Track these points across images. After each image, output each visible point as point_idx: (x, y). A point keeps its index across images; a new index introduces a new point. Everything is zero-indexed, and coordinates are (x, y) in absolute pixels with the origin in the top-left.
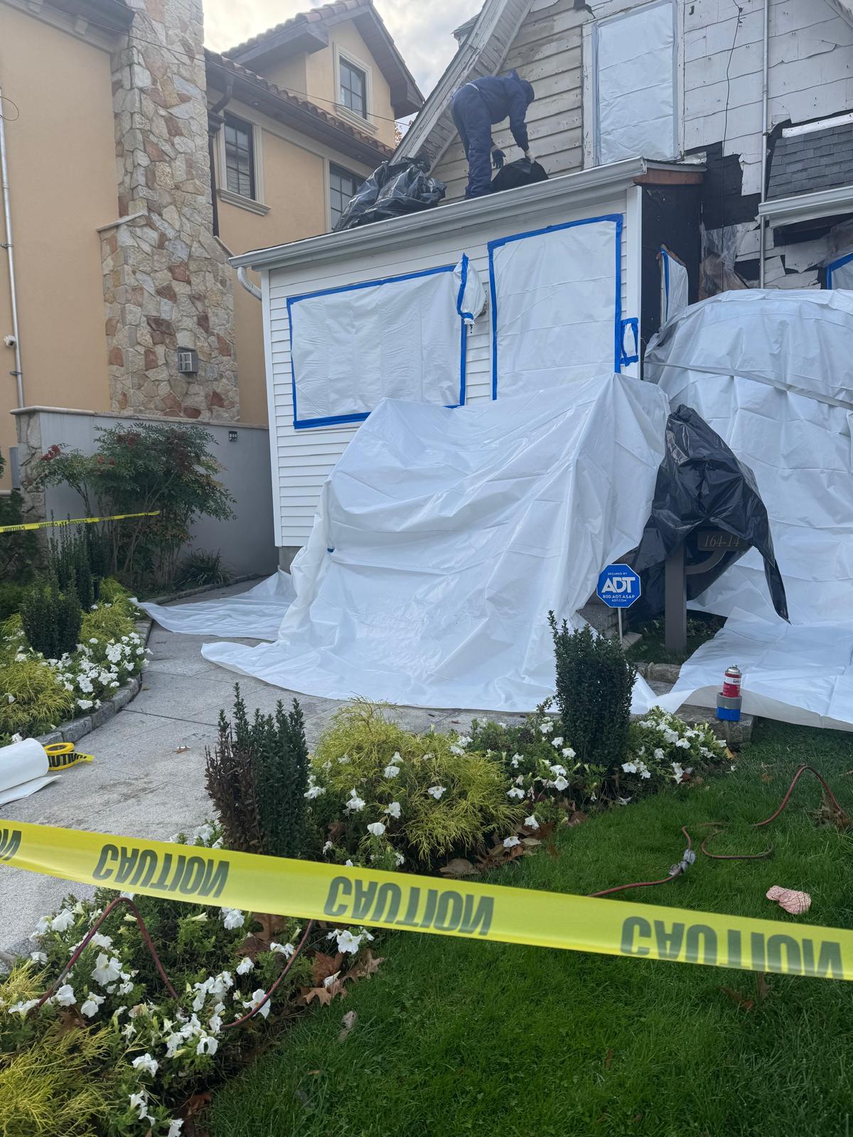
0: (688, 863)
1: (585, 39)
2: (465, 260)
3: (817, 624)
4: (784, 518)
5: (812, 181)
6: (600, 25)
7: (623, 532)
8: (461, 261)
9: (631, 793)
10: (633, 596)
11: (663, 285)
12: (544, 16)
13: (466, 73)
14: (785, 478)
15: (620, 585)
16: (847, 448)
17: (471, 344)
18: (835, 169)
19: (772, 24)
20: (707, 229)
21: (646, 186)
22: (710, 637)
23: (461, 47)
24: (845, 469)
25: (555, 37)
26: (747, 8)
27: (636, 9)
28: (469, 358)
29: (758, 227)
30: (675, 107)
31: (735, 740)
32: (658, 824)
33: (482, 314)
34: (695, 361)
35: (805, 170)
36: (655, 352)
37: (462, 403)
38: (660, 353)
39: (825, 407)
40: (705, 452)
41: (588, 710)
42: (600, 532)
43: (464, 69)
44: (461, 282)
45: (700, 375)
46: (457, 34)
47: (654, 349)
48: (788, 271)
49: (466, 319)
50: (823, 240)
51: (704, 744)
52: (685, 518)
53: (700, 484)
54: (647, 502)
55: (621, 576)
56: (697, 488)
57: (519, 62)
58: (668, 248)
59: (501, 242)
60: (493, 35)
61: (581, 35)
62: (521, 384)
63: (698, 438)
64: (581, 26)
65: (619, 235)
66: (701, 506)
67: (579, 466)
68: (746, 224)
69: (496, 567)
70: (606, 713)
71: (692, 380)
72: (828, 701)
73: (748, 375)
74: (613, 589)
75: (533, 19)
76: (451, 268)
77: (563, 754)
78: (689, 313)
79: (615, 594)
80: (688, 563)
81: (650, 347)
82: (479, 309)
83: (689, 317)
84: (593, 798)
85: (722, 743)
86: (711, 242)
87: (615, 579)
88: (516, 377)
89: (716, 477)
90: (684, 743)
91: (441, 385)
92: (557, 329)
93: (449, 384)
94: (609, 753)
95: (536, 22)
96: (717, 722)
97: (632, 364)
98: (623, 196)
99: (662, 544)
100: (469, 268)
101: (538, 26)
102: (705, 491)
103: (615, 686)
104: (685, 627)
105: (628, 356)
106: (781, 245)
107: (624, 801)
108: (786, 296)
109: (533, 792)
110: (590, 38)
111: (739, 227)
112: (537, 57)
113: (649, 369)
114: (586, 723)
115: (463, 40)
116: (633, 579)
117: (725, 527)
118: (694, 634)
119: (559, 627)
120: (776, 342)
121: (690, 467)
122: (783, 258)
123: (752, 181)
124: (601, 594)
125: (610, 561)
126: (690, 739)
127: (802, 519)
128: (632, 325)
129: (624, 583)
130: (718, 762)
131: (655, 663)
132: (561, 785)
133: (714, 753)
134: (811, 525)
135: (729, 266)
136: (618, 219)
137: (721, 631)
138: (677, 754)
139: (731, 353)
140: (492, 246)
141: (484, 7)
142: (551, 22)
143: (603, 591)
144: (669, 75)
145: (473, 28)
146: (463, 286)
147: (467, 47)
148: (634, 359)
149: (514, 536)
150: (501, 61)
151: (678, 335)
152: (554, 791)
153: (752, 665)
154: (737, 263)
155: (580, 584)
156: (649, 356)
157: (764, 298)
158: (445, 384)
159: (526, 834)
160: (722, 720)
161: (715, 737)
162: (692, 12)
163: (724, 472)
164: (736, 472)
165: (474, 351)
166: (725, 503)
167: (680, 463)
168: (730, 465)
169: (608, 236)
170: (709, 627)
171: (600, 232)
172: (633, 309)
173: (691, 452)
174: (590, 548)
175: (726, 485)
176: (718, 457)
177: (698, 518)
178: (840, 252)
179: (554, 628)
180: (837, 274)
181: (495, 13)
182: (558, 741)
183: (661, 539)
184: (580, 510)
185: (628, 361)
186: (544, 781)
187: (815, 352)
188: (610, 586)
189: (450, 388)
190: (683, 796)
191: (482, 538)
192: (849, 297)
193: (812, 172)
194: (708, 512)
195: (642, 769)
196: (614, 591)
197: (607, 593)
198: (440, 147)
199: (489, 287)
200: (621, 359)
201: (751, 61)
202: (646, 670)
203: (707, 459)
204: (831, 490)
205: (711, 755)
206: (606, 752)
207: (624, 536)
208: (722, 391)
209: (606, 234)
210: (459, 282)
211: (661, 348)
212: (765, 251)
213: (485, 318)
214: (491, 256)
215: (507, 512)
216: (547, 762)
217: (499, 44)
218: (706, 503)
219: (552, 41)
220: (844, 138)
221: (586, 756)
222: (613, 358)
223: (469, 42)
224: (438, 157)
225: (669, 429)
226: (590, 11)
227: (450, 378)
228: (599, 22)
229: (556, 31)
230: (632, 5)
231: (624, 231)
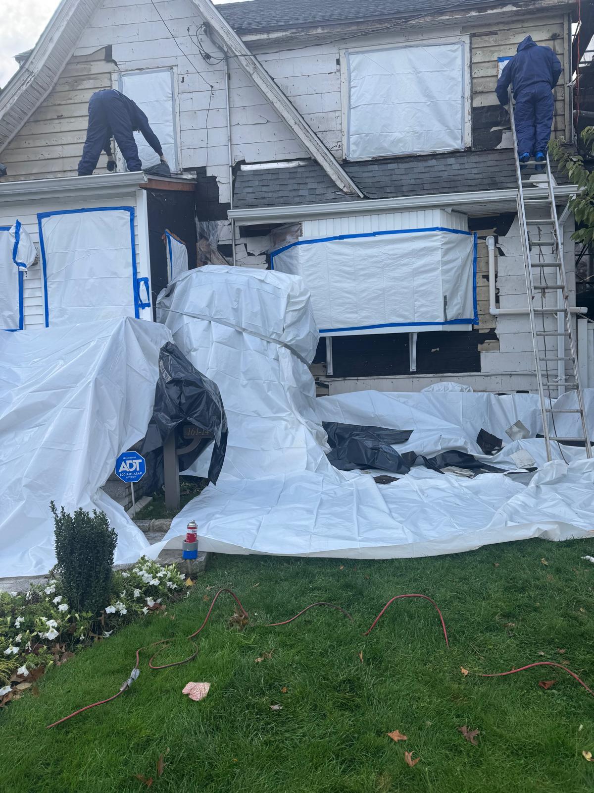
0: (133, 679)
1: (113, 82)
2: (18, 225)
3: (264, 478)
4: (243, 411)
5: (258, 200)
6: (123, 75)
7: (134, 428)
8: (15, 225)
9: (113, 628)
10: (141, 473)
11: (168, 256)
12: (84, 60)
13: (24, 88)
14: (244, 386)
15: (131, 466)
16: (278, 368)
17: (26, 285)
18: (270, 195)
19: (231, 99)
20: (200, 220)
21: (150, 191)
22: (198, 494)
23: (21, 68)
24: (277, 380)
25: (92, 76)
26: (216, 86)
27: (147, 70)
28: (26, 294)
29: (230, 224)
30: (175, 139)
31: (194, 572)
32: (122, 651)
33: (35, 264)
34: (187, 308)
35: (254, 193)
36: (163, 301)
37: (21, 328)
38: (166, 302)
39: (265, 342)
40: (182, 375)
41: (80, 573)
42: (115, 429)
43: (23, 84)
44: (15, 241)
45: (191, 319)
46: (18, 58)
47: (163, 298)
48: (250, 254)
49: (20, 267)
50: (267, 237)
51: (170, 580)
52: (173, 418)
53: (180, 395)
54: (151, 407)
55: (132, 460)
56: (178, 398)
57: (67, 88)
58: (171, 232)
59: (48, 215)
60: (44, 65)
61: (111, 79)
62: (66, 316)
63: (178, 365)
64: (110, 73)
65: (132, 220)
66: (181, 410)
67: (97, 383)
68: (224, 221)
69: (32, 460)
70: (93, 573)
71: (186, 322)
72: (256, 534)
73: (219, 321)
74: (127, 469)
75: (76, 61)
76: (7, 228)
77: (58, 609)
78: (183, 278)
79: (128, 472)
80: (178, 447)
81: (160, 298)
82: (32, 260)
83: (183, 280)
84: (82, 637)
85: (183, 577)
86: (202, 228)
87: (128, 462)
88: (62, 312)
89: (189, 391)
90: (155, 582)
91: (4, 314)
92: (92, 281)
93: (11, 313)
94: (96, 601)
95: (78, 63)
96: (183, 561)
97: (146, 308)
98: (134, 195)
99: (160, 435)
100: (21, 230)
101: (79, 66)
102: (183, 401)
103: (98, 552)
104: (178, 490)
105: (143, 303)
106: (244, 237)
107: (107, 634)
108: (240, 272)
109: (30, 645)
110: (117, 82)
111: (219, 222)
112: (80, 87)
113: (160, 312)
114: (78, 582)
115: (22, 63)
116: (141, 461)
117: (196, 423)
118: (188, 493)
119: (59, 512)
120: (235, 301)
121: (173, 384)
122: (246, 245)
123: (225, 195)
124: (119, 473)
125: (124, 450)
126: (160, 579)
127: (255, 412)
128: (145, 282)
129: (134, 464)
130: (181, 590)
131: (156, 519)
132: (52, 635)
133: (177, 585)
134: (259, 415)
135: (214, 247)
136: (131, 210)
137: (206, 488)
138: (151, 591)
139: (209, 305)
140: (40, 217)
141: (37, 44)
142: (89, 66)
143: (120, 471)
144: (171, 117)
145: (28, 57)
146: (17, 244)
147: (24, 70)
148: (148, 305)
149: (47, 436)
150: (53, 84)
151: (177, 291)
152: (47, 641)
153: (217, 513)
154: (219, 246)
155: (101, 468)
156: (160, 303)
157: (227, 272)
158: (7, 313)
159: (19, 681)
160: (186, 560)
161: (179, 573)
162: (183, 82)
163: (195, 388)
164: (202, 388)
165: (30, 290)
166: (196, 408)
167: (167, 381)
168: (198, 383)
169: (124, 221)
170: (199, 486)
171: (118, 217)
172: (145, 271)
173: (173, 375)
174: (108, 441)
175: (196, 397)
176: (191, 378)
177: (181, 418)
178: (276, 246)
179: (55, 513)
180: (276, 259)
181: (46, 51)
182: (57, 599)
183: (159, 432)
184: (98, 414)
185: (144, 306)
186: (40, 634)
187: (257, 308)
188: (125, 467)
189: (10, 317)
190: (148, 623)
191: (26, 435)
192: (275, 276)
193: (258, 195)
194: (186, 414)
195: (121, 609)
196: (128, 471)
197: (123, 472)
198: (6, 136)
199: (39, 246)
200: (139, 305)
201: (220, 119)
202: (149, 525)
203: (183, 379)
204: (269, 393)
205: (175, 586)
206: (93, 601)
207: (136, 431)
208: (204, 330)
209: (124, 219)
210: (14, 241)
211: (168, 298)
212: (235, 240)
213: (37, 267)
214: (40, 224)
215: (45, 417)
216: (44, 619)
217: (50, 72)
218: (184, 408)
219: (90, 79)
220: (275, 177)
221: (79, 607)
222: (133, 303)
223: (26, 66)
224: (6, 144)
225: (161, 358)
226: (116, 65)
227: (10, 309)
228: (123, 73)
229: (93, 72)
230: (144, 67)
231: (135, 218)
